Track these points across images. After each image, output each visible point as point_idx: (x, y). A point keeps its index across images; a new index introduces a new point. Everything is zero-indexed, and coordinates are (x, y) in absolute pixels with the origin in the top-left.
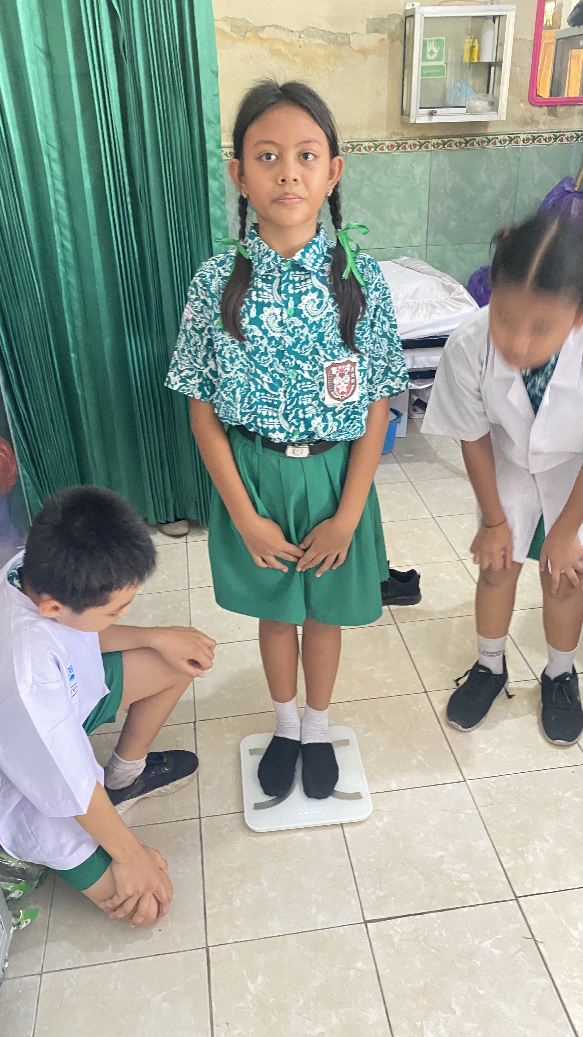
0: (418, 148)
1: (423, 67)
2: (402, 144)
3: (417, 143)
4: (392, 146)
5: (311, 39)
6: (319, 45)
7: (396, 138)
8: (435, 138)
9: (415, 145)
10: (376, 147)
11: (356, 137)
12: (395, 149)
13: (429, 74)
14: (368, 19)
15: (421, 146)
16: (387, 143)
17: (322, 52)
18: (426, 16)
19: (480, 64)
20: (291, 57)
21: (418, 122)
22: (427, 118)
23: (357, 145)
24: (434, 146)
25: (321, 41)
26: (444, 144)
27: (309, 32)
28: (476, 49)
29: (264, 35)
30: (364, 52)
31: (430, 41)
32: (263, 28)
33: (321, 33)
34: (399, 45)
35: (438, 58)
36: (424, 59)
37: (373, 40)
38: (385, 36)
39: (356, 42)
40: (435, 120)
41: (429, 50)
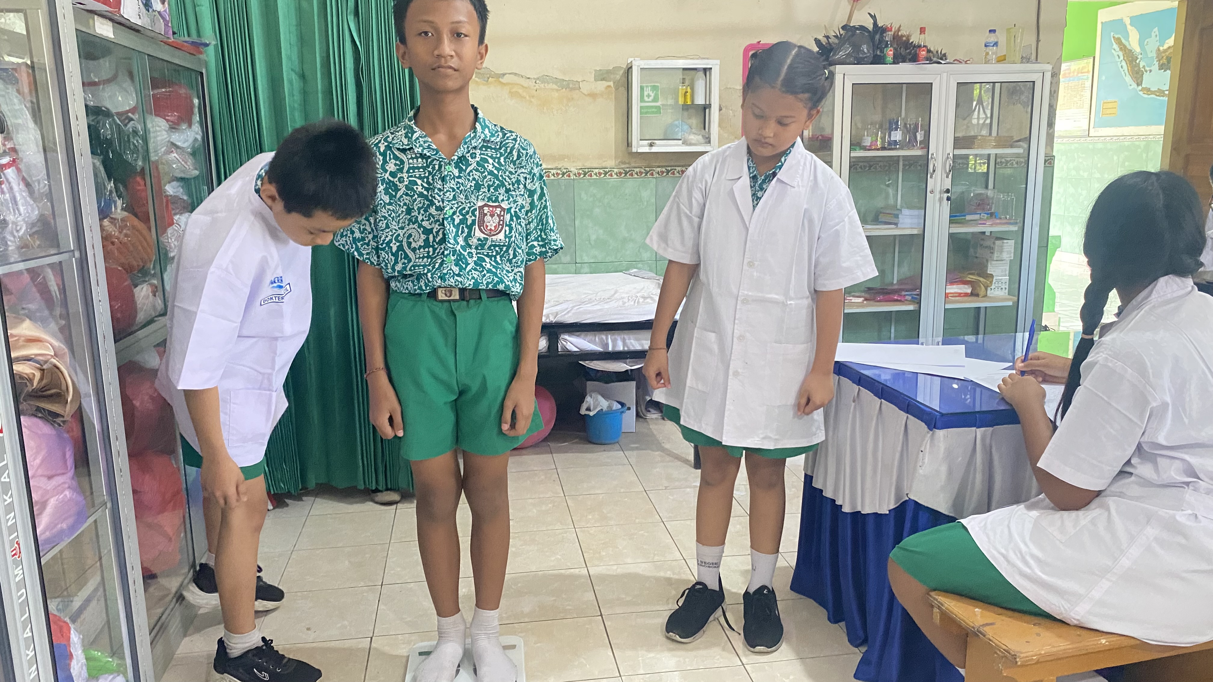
0: (644, 175)
1: (641, 107)
2: (629, 171)
3: (642, 170)
4: (621, 173)
5: (546, 85)
6: (553, 90)
7: (623, 166)
8: (659, 167)
9: (641, 173)
10: (606, 173)
11: (588, 164)
12: (623, 175)
13: (646, 113)
14: (595, 71)
15: (646, 174)
16: (616, 170)
17: (556, 94)
18: (642, 67)
19: (694, 106)
20: (527, 97)
21: (639, 151)
22: (648, 148)
23: (588, 172)
24: (658, 173)
25: (555, 87)
26: (668, 172)
27: (544, 79)
28: (688, 94)
29: (504, 80)
30: (593, 96)
31: (647, 86)
32: (504, 75)
33: (555, 80)
34: (623, 90)
35: (655, 100)
36: (642, 100)
37: (601, 86)
38: (611, 84)
39: (585, 88)
40: (654, 149)
41: (646, 93)
